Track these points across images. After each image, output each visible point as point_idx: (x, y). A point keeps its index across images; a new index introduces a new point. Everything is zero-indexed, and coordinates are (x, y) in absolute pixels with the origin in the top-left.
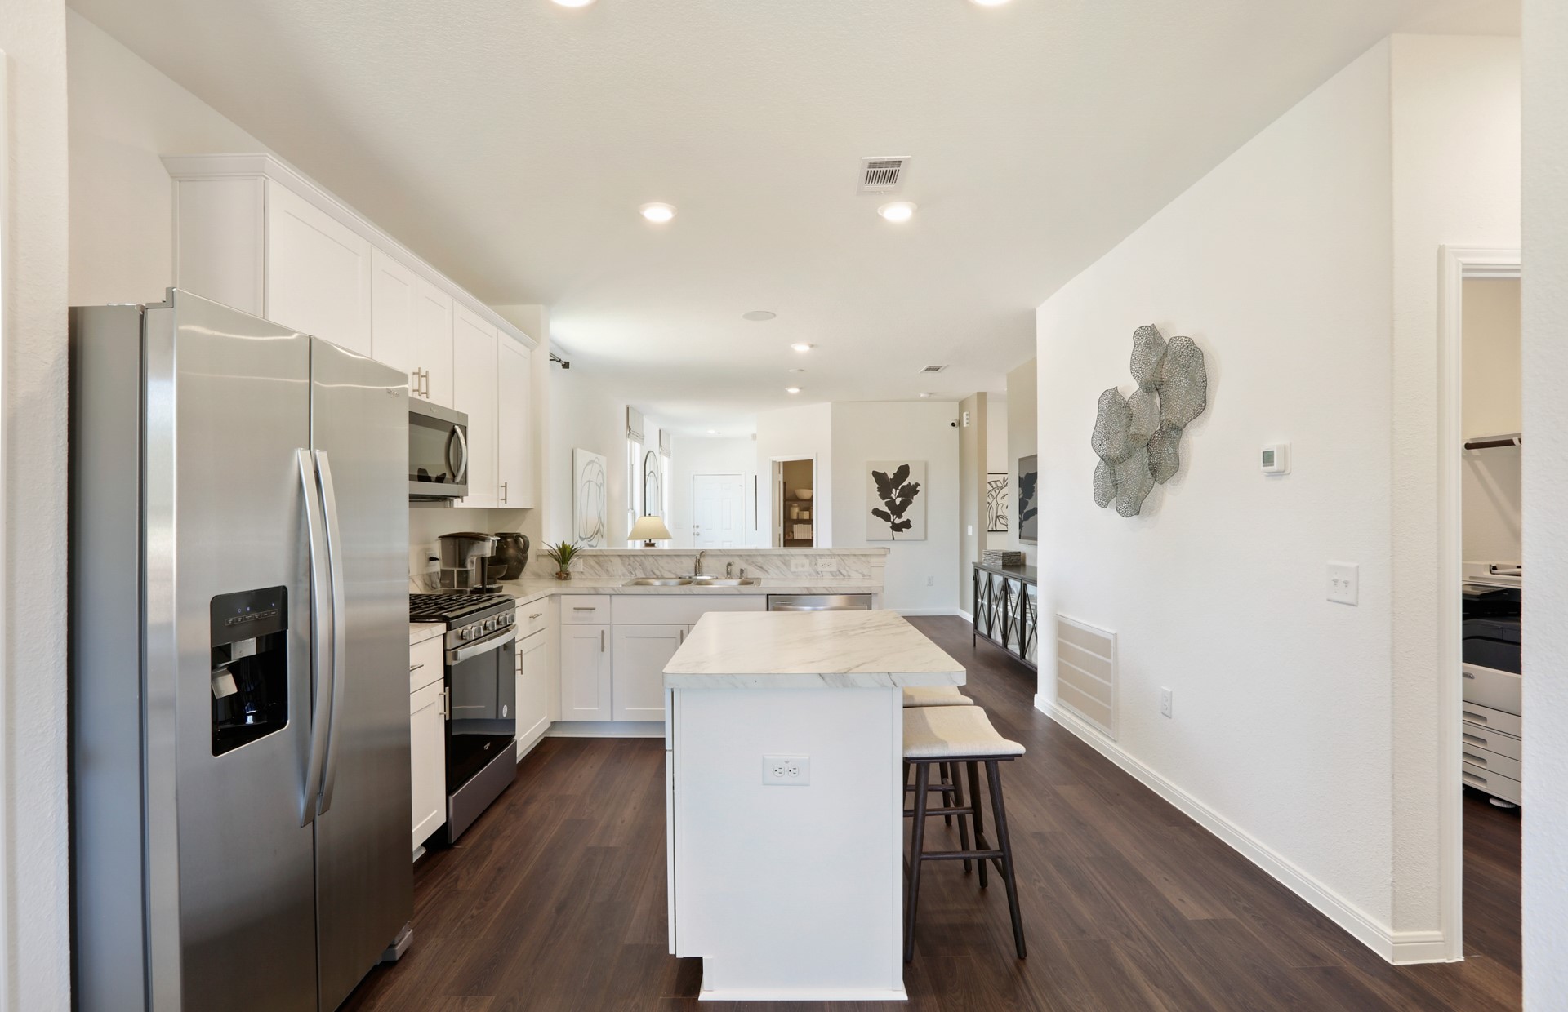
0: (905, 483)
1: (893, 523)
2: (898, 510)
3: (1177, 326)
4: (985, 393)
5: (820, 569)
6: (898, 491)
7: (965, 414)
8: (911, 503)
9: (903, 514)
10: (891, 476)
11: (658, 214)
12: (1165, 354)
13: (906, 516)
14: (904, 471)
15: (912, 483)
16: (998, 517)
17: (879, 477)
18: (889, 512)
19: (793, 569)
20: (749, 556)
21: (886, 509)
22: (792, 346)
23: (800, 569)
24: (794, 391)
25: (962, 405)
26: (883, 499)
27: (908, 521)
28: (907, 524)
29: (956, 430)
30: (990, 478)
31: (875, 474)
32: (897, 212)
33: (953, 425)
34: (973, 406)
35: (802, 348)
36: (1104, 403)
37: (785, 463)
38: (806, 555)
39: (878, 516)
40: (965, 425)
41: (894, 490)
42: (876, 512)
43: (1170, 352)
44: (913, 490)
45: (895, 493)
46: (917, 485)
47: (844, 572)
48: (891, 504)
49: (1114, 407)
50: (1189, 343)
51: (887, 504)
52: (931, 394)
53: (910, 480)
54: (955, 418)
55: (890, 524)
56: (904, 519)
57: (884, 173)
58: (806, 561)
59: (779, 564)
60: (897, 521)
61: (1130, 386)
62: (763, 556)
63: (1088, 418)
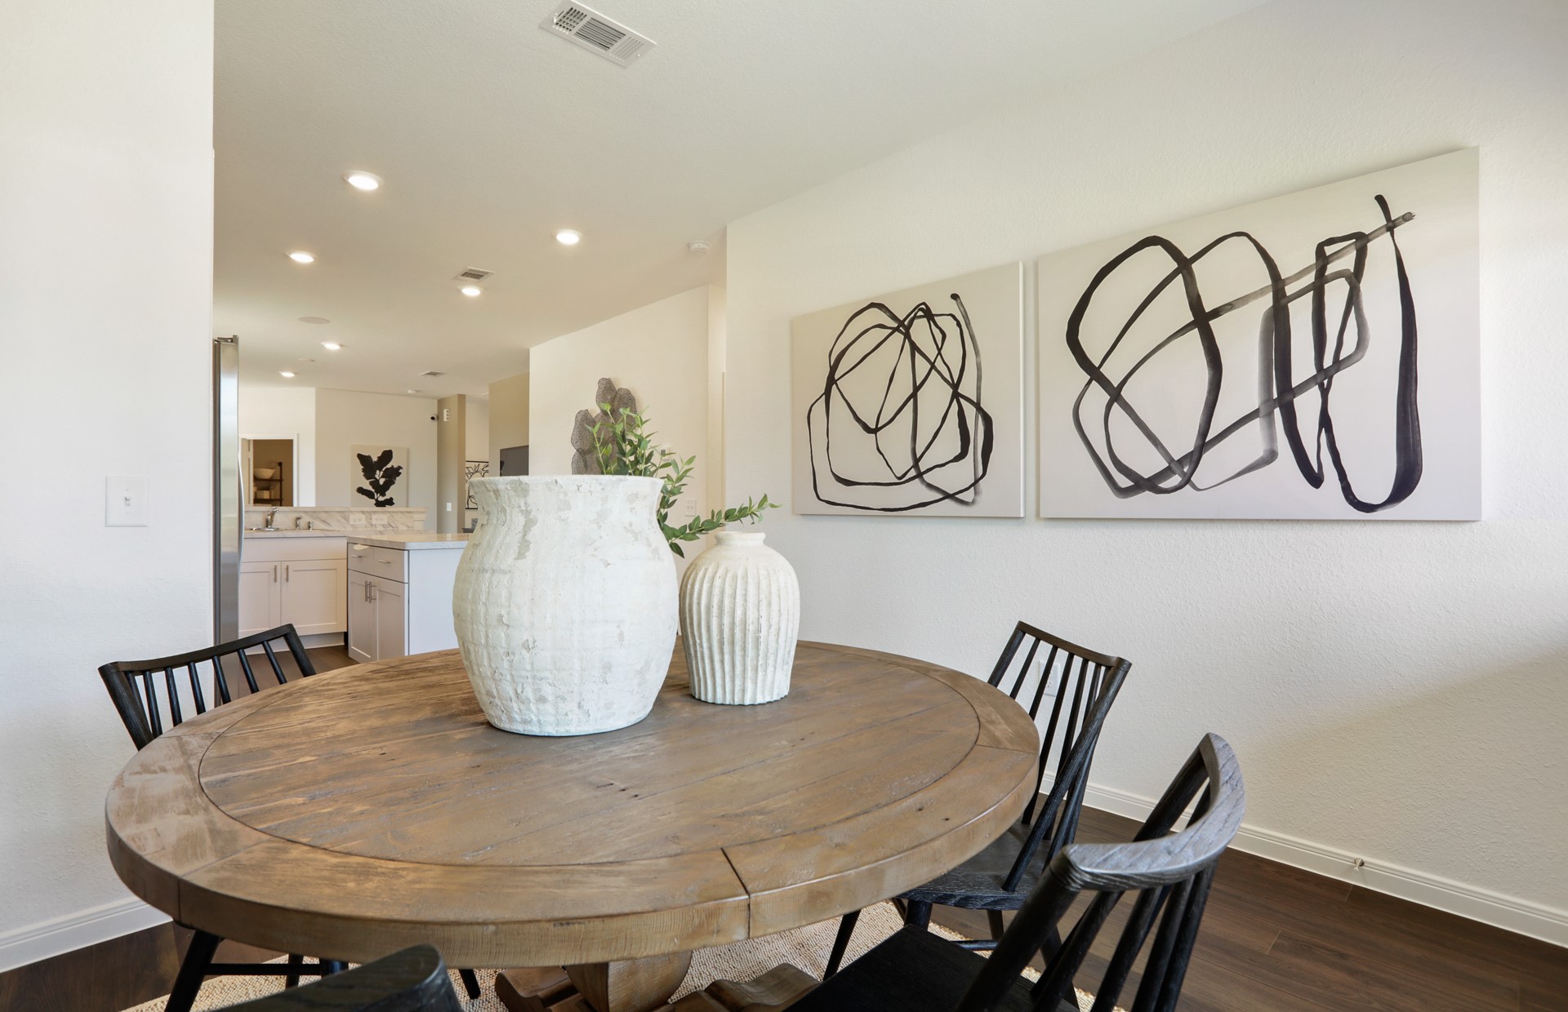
0: (389, 466)
1: (377, 500)
2: (382, 490)
3: (623, 383)
4: (465, 395)
5: (374, 522)
6: (382, 473)
7: (445, 411)
8: (393, 483)
9: (387, 493)
10: (375, 459)
11: (302, 258)
12: (615, 396)
13: (389, 494)
14: (387, 456)
15: (395, 466)
16: (470, 497)
17: (364, 460)
18: (373, 491)
19: (351, 522)
20: (314, 512)
21: (370, 488)
22: (323, 343)
23: (358, 523)
24: (288, 375)
25: (441, 403)
26: (368, 479)
27: (391, 499)
28: (390, 502)
29: (435, 423)
30: (468, 465)
31: (360, 456)
32: (471, 291)
33: (433, 418)
34: (454, 405)
35: (332, 346)
36: (579, 418)
37: (256, 442)
38: (363, 512)
39: (362, 494)
40: (445, 420)
41: (378, 472)
42: (361, 490)
43: (618, 396)
44: (395, 473)
45: (378, 474)
46: (400, 468)
47: (393, 525)
48: (375, 484)
49: (585, 419)
50: (628, 393)
51: (371, 483)
52: (418, 391)
53: (393, 463)
54: (434, 413)
55: (374, 501)
56: (388, 496)
57: (476, 276)
58: (363, 517)
59: (340, 518)
60: (381, 499)
61: (595, 410)
62: (326, 512)
63: (569, 427)
